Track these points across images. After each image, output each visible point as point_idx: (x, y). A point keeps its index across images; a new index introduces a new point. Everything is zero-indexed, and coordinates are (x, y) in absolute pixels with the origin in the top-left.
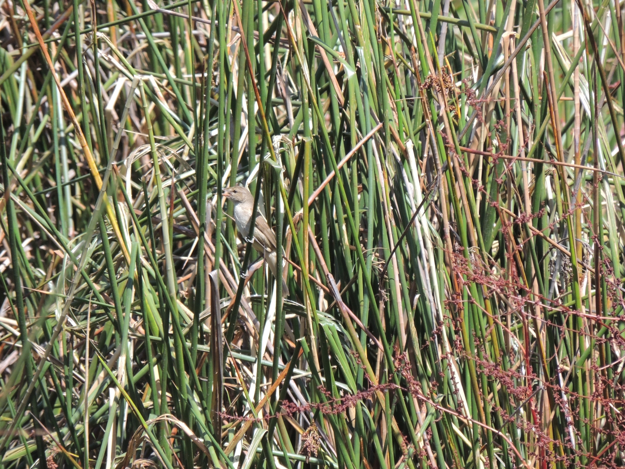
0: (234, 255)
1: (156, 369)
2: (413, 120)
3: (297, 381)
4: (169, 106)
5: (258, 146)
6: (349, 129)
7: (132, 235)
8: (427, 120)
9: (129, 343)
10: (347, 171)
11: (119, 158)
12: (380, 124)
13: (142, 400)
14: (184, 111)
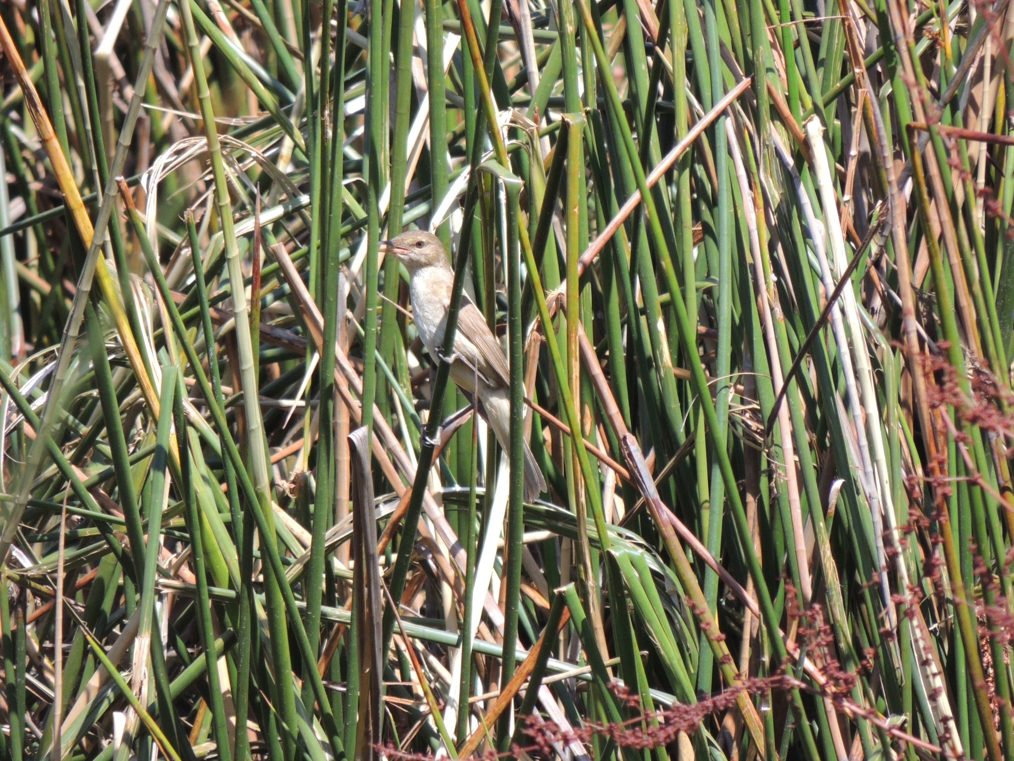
0: (403, 394)
1: (222, 665)
2: (821, 70)
3: (556, 690)
4: (245, 45)
5: (457, 137)
6: (670, 93)
7: (163, 350)
8: (857, 70)
9: (158, 605)
10: (668, 193)
11: (131, 169)
12: (746, 82)
13: (191, 741)
14: (279, 59)
